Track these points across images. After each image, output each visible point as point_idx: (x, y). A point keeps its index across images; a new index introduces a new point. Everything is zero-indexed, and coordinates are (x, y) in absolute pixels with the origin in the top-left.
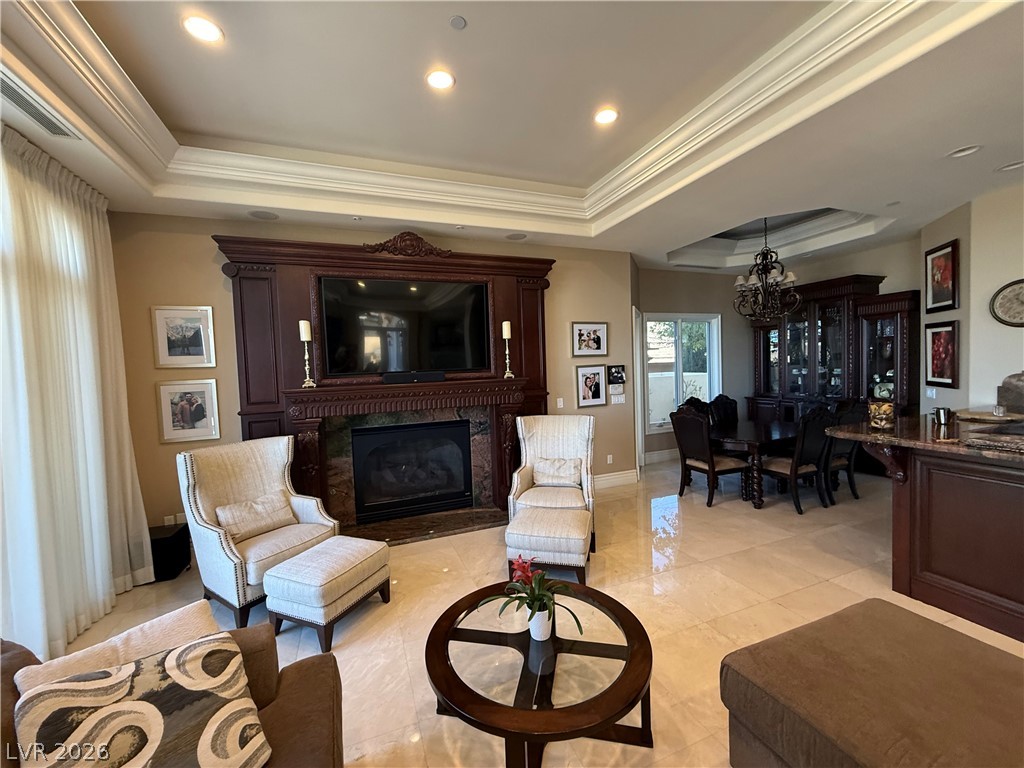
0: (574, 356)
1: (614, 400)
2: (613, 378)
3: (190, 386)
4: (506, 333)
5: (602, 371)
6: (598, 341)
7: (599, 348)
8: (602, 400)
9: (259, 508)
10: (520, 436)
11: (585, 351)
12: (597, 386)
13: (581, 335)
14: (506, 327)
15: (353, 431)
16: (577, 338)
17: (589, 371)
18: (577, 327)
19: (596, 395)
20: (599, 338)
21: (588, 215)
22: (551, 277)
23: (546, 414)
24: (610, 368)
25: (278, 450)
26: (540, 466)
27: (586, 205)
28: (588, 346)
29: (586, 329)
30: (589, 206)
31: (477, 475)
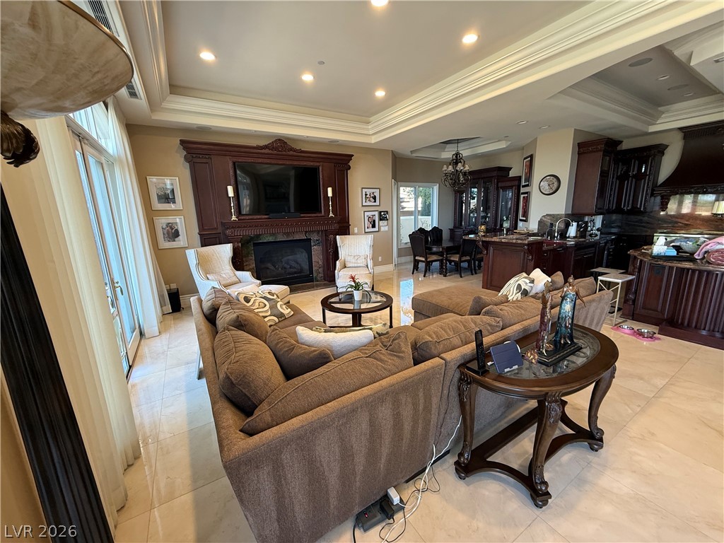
0: (363, 206)
1: (382, 229)
2: (381, 219)
3: (170, 219)
4: (330, 194)
5: (376, 213)
6: (374, 198)
7: (375, 202)
8: (376, 229)
9: (224, 276)
10: (338, 245)
11: (368, 203)
12: (374, 221)
13: (366, 195)
14: (330, 191)
15: (254, 243)
16: (364, 196)
17: (370, 214)
18: (364, 190)
19: (374, 226)
20: (375, 196)
21: (371, 132)
22: (351, 164)
23: (349, 234)
24: (380, 212)
25: (226, 250)
26: (348, 259)
27: (370, 127)
28: (370, 200)
29: (369, 191)
30: (371, 129)
31: (315, 266)
